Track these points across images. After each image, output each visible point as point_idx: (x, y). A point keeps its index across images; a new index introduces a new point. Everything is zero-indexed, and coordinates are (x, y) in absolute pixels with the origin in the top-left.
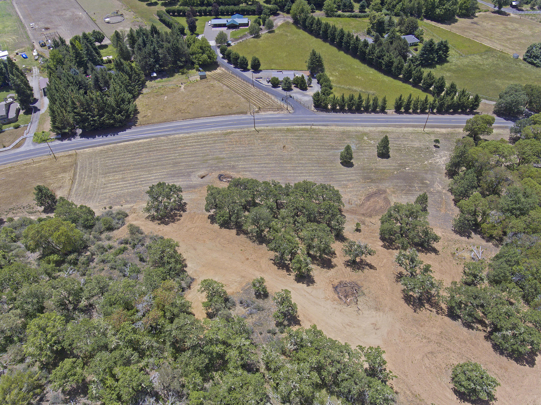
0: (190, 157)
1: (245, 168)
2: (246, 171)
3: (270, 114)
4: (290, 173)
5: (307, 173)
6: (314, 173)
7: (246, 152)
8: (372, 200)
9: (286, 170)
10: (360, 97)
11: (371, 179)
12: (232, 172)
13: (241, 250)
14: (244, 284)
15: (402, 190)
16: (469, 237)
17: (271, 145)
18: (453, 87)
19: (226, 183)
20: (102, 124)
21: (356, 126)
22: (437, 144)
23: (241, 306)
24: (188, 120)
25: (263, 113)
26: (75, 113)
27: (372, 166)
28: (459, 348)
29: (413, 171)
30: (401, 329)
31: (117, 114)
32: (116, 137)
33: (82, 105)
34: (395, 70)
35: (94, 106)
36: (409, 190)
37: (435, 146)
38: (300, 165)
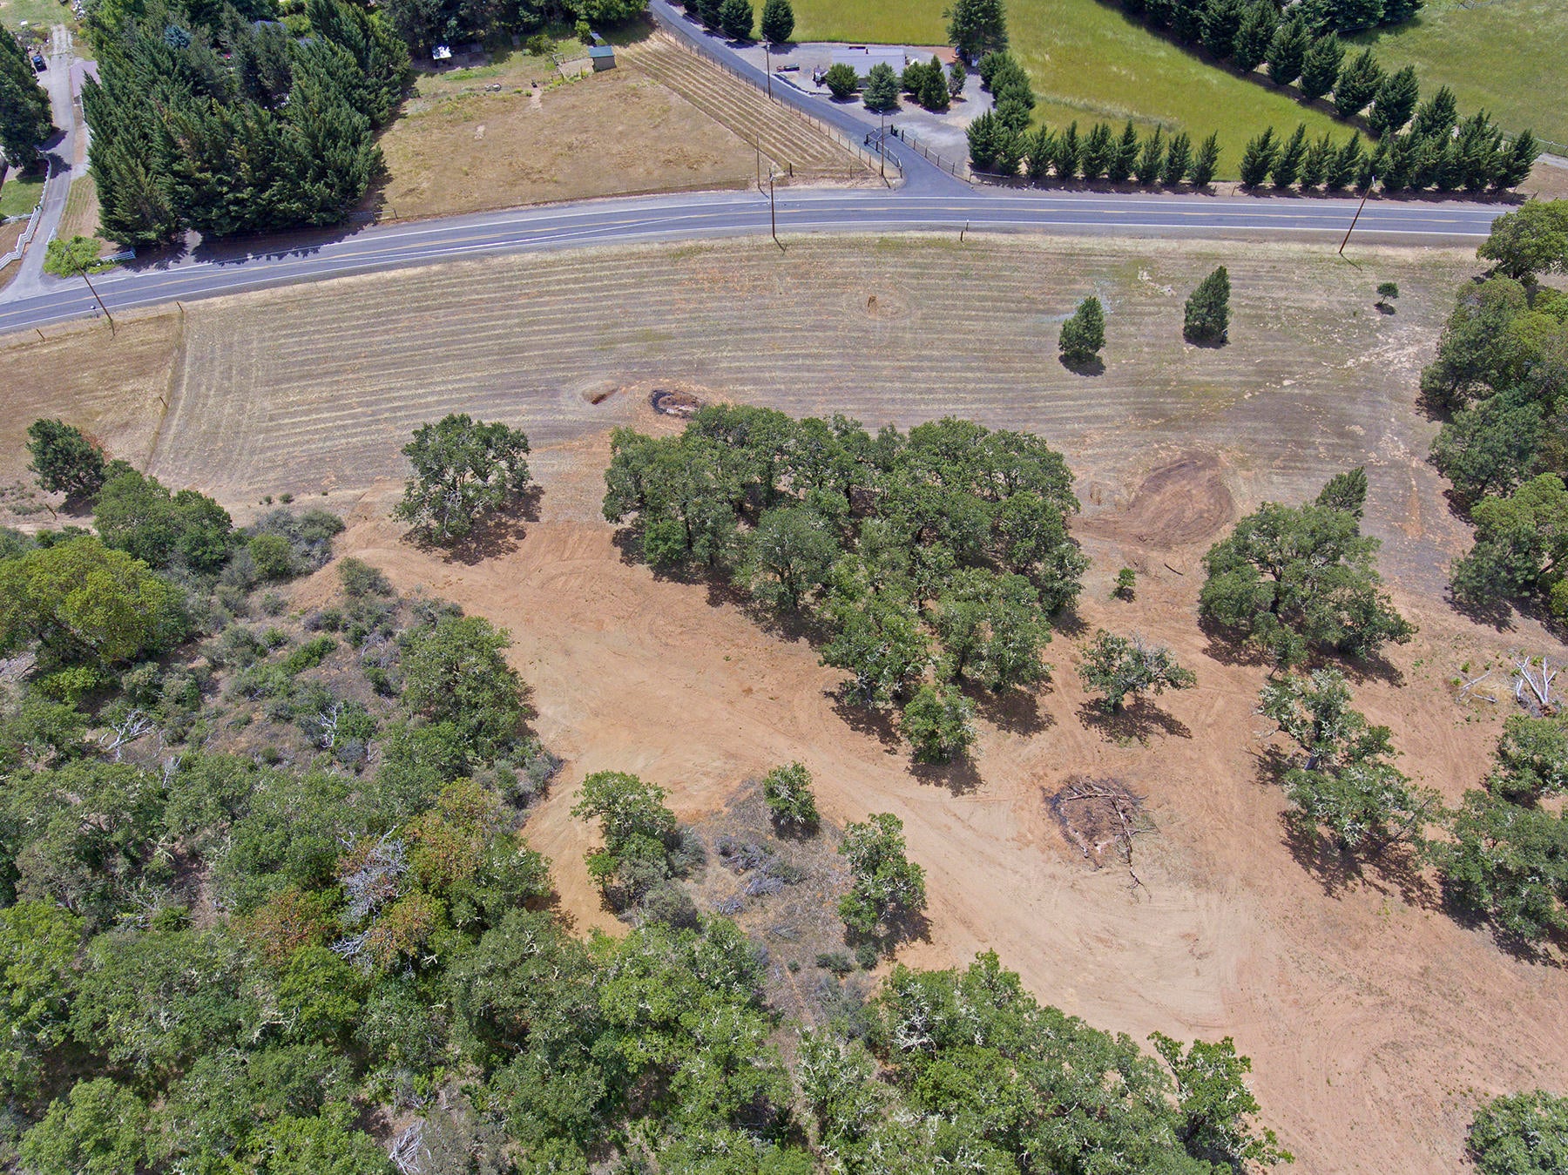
0: (556, 331)
1: (739, 370)
2: (743, 382)
3: (826, 190)
4: (891, 391)
5: (948, 391)
6: (973, 391)
7: (742, 318)
8: (1170, 488)
9: (876, 379)
10: (1129, 137)
11: (1163, 416)
12: (697, 382)
13: (727, 659)
14: (736, 783)
15: (1273, 457)
16: (1501, 625)
17: (828, 295)
18: (1443, 107)
19: (677, 421)
20: (267, 213)
21: (1113, 233)
22: (1390, 302)
23: (723, 865)
24: (553, 205)
25: (801, 186)
26: (176, 174)
27: (1169, 370)
28: (1490, 1031)
29: (1308, 392)
30: (1286, 957)
31: (315, 181)
32: (312, 259)
33: (199, 147)
34: (1245, 46)
35: (237, 151)
36: (1295, 457)
37: (1379, 306)
38: (926, 364)
